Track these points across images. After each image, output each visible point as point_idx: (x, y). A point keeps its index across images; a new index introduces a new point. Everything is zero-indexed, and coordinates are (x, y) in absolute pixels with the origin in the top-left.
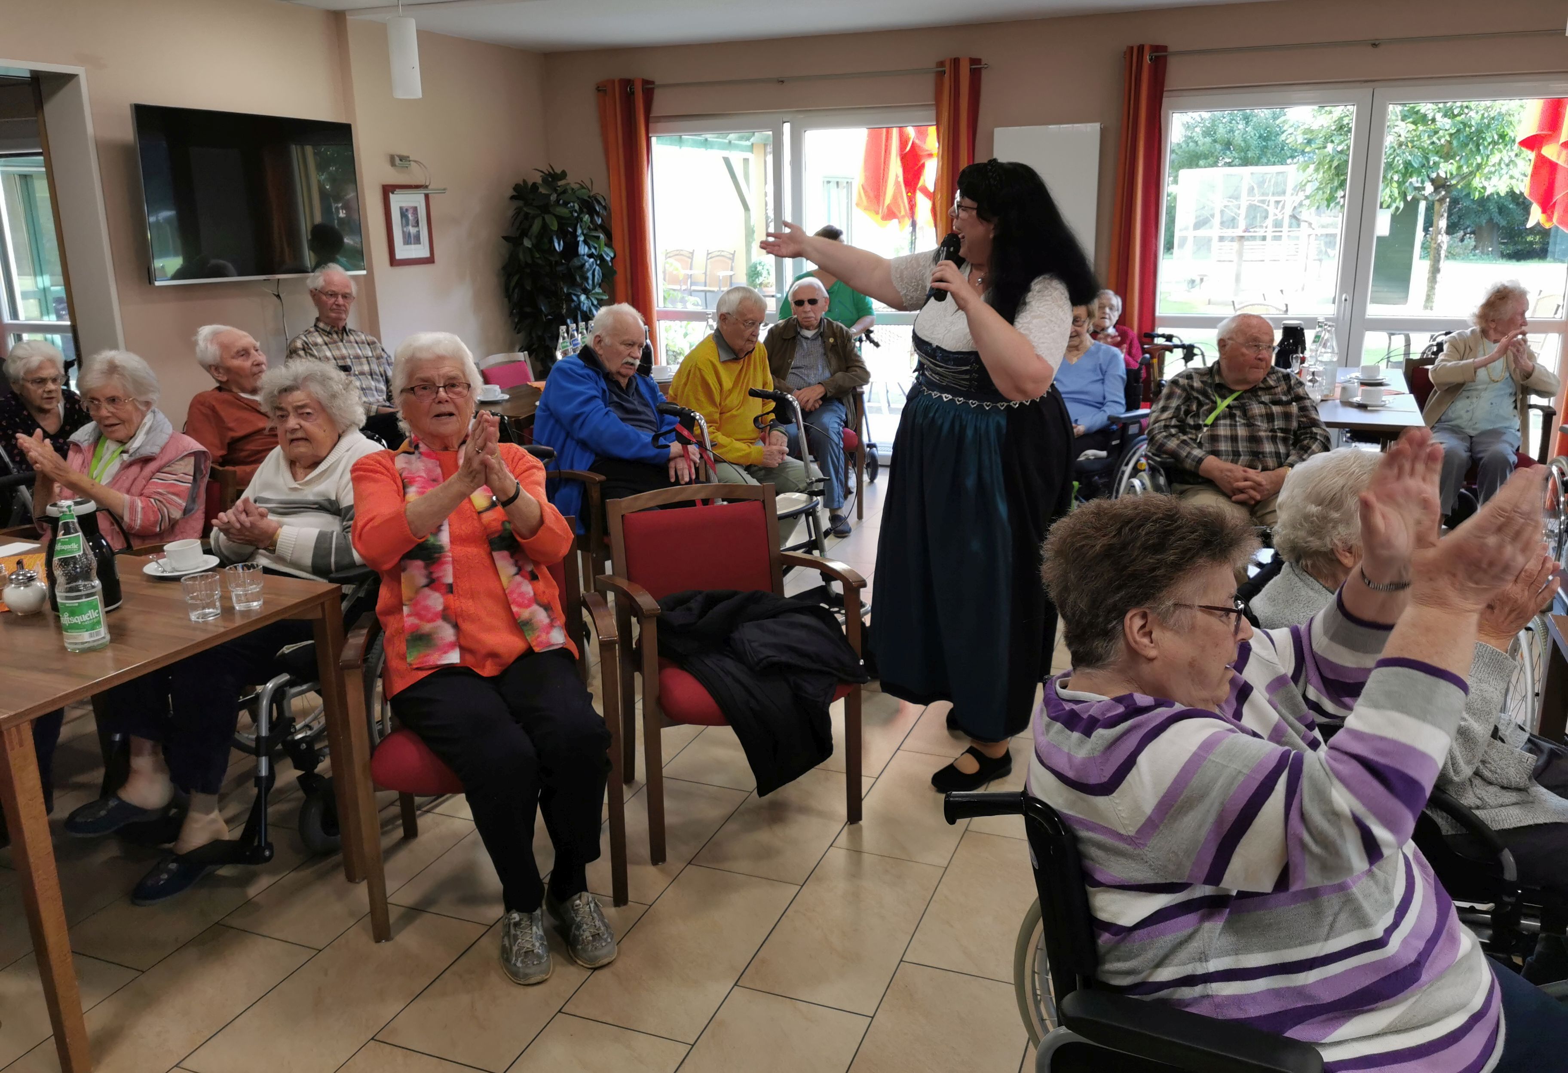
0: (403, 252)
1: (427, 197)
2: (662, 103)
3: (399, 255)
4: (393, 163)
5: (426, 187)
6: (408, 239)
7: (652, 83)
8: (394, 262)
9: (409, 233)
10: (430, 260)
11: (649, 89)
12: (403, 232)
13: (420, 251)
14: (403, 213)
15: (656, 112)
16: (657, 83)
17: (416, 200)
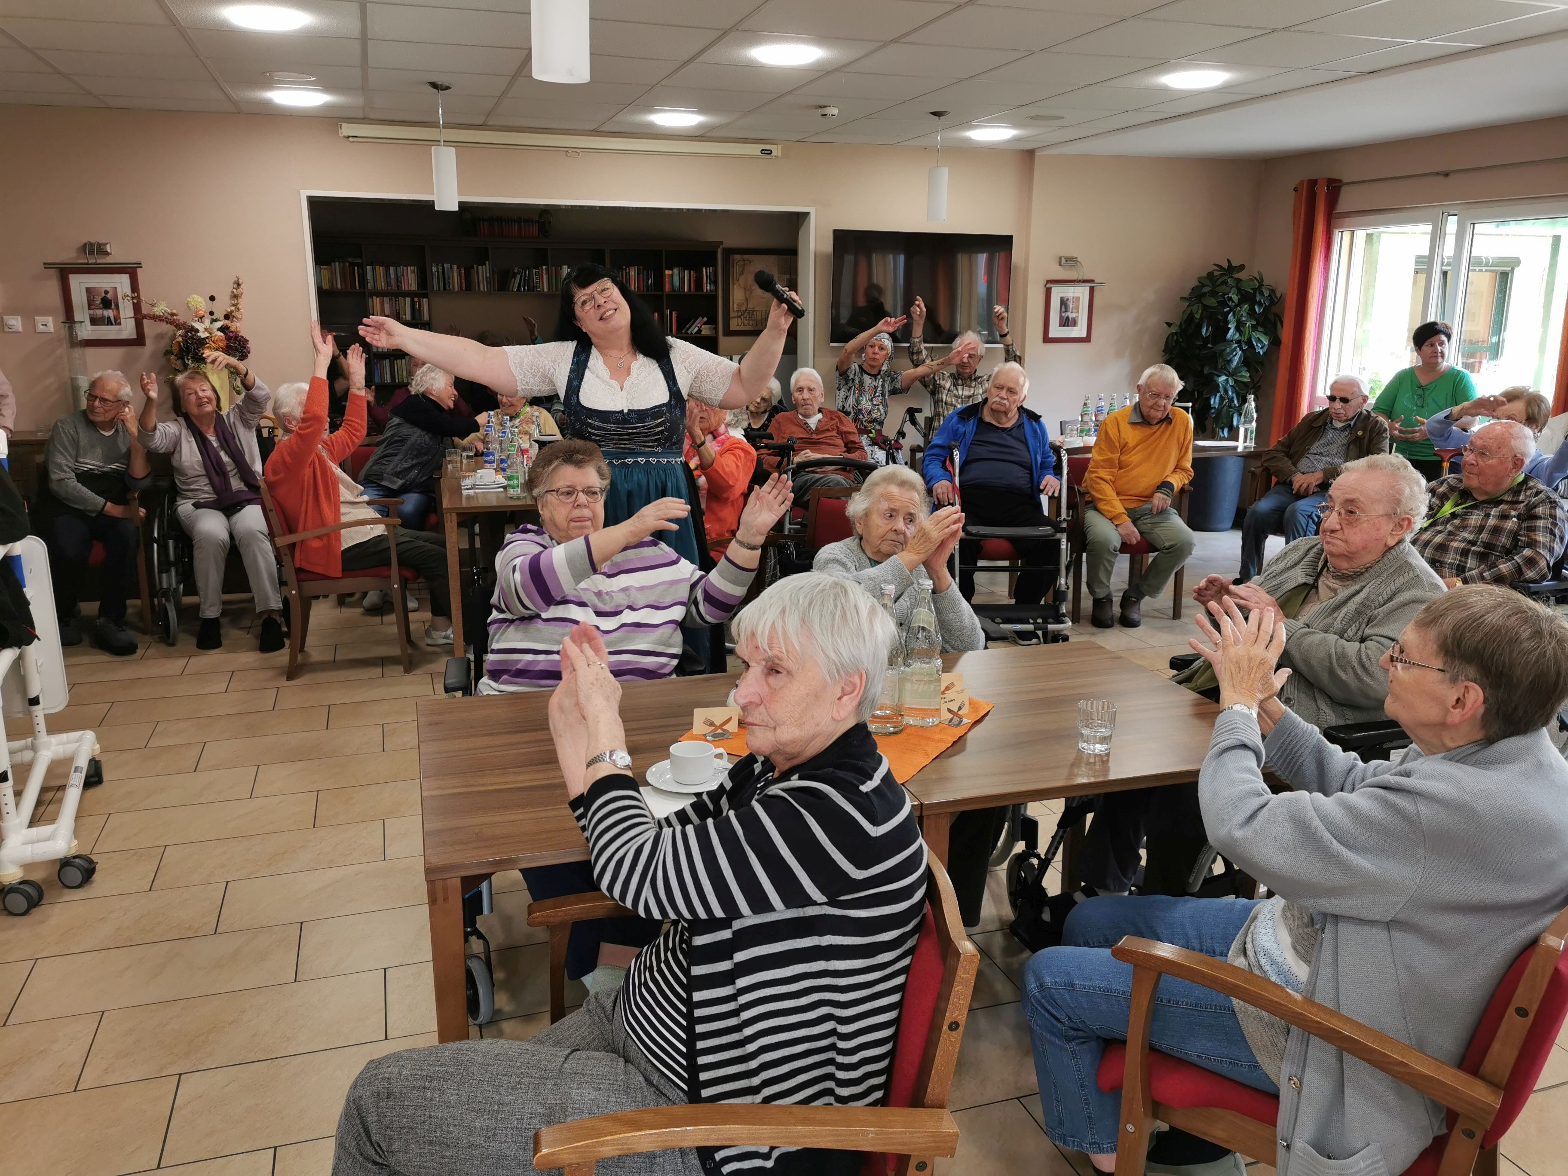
0: (1056, 331)
1: (1092, 290)
2: (1347, 200)
3: (1052, 334)
4: (1060, 265)
5: (1093, 281)
6: (1066, 322)
7: (1340, 181)
8: (1047, 339)
9: (1068, 318)
10: (1087, 339)
11: (1335, 187)
12: (1061, 317)
13: (1079, 331)
14: (1064, 303)
15: (1341, 207)
16: (1345, 181)
17: (1081, 293)
